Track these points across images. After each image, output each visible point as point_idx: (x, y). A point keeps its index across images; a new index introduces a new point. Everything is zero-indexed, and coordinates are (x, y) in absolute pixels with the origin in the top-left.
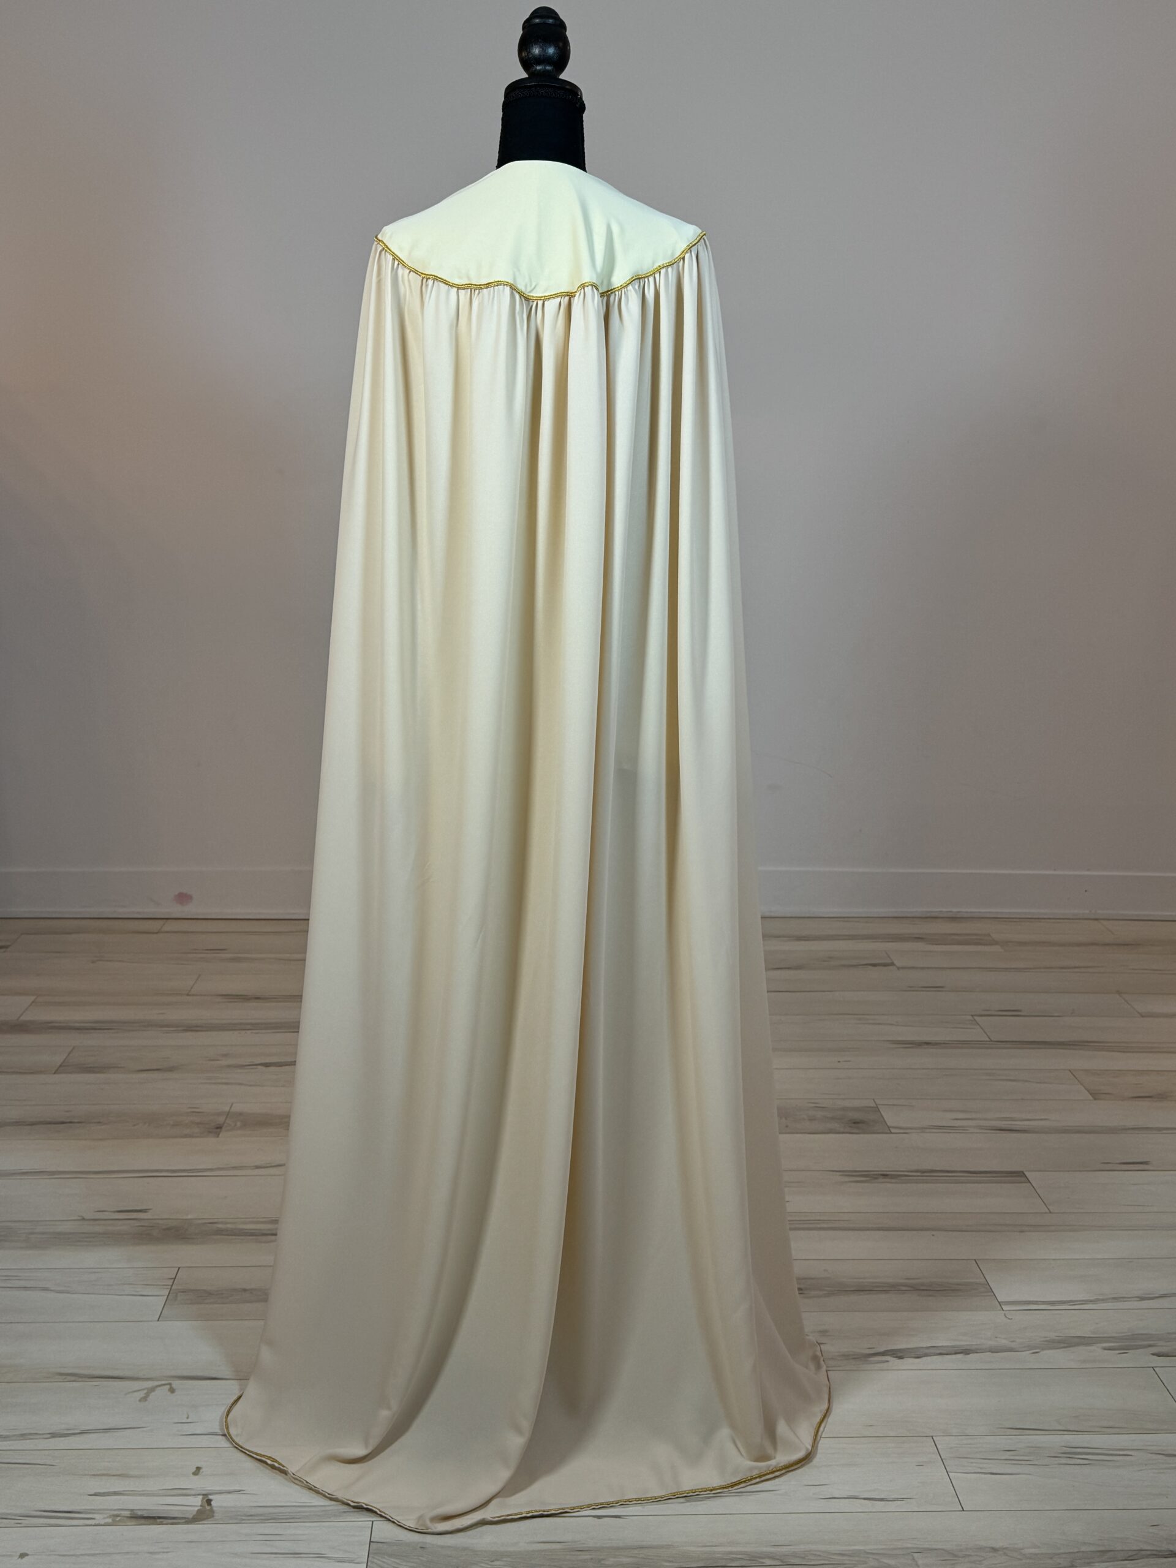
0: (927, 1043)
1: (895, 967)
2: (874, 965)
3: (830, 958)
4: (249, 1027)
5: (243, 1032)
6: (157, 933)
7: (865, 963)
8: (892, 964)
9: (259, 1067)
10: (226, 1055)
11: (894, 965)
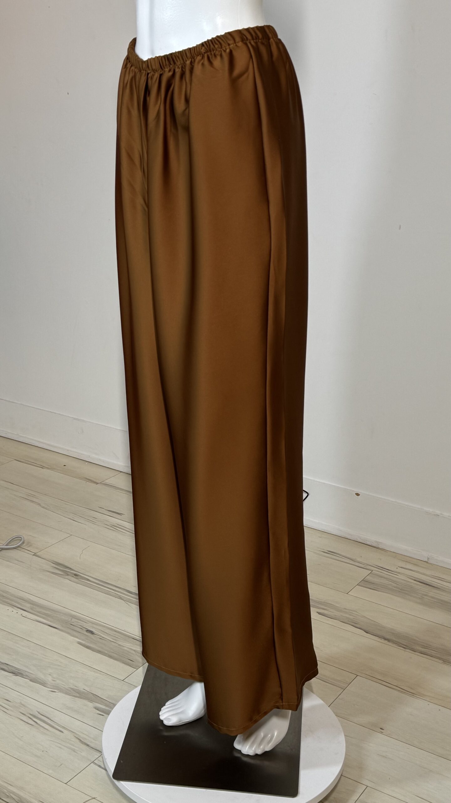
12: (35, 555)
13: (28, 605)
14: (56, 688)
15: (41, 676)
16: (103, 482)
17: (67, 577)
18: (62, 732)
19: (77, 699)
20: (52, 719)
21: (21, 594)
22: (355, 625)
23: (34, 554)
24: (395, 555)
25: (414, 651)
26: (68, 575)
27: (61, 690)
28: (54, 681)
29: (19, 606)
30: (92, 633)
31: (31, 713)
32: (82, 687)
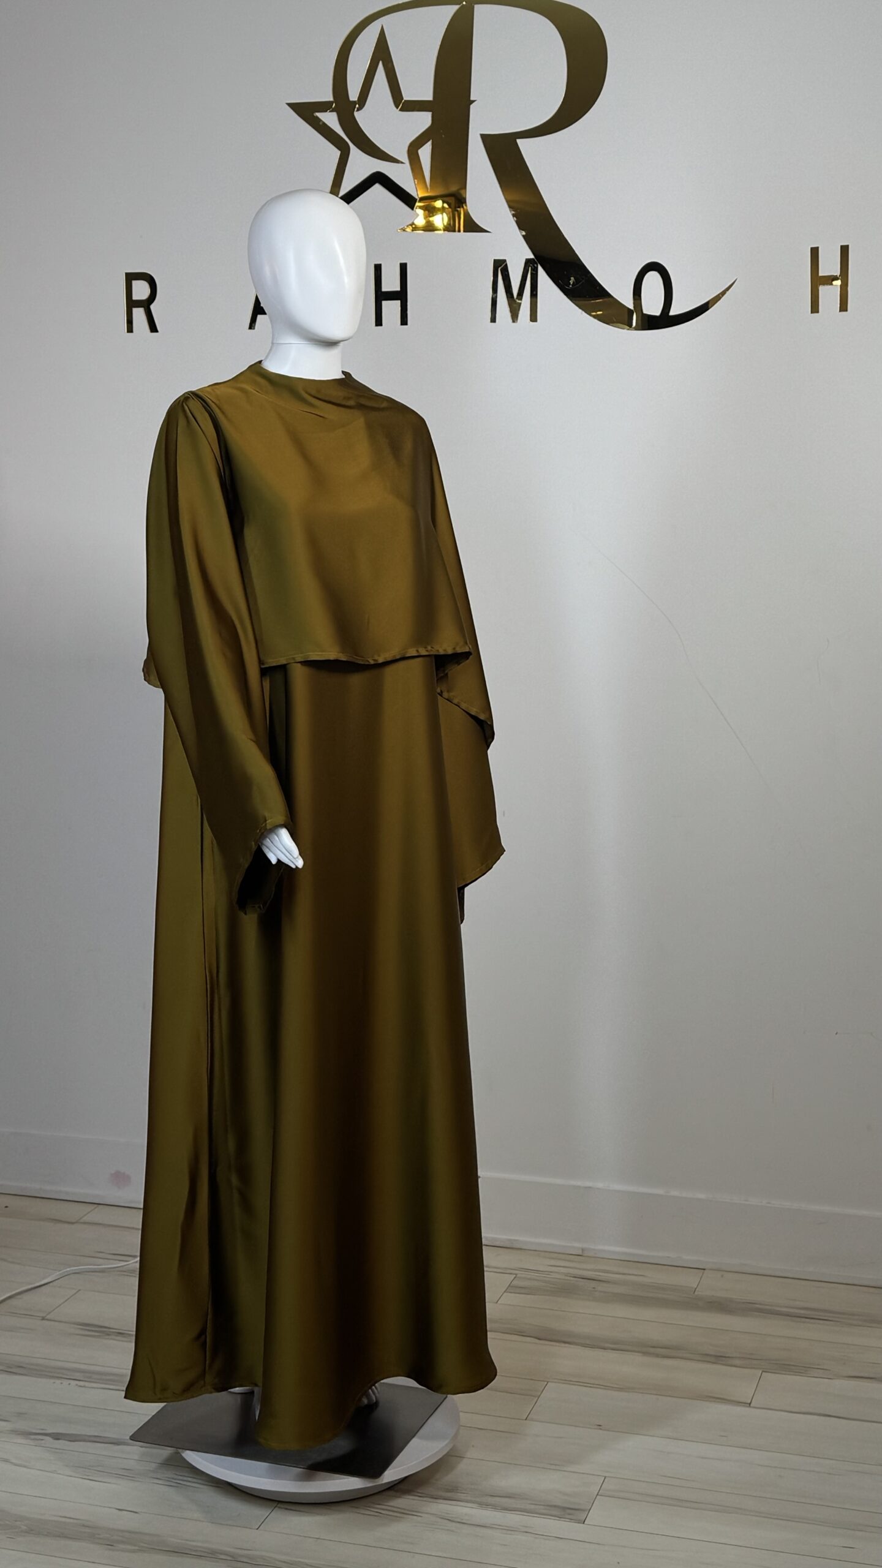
4: (78, 1375)
5: (66, 1382)
6: (73, 1223)
9: (47, 1438)
10: (20, 1415)
12: (43, 1319)
13: (78, 1374)
16: (82, 1221)
17: (110, 1337)
21: (59, 1364)
22: (521, 1333)
23: (41, 1318)
24: (537, 1252)
25: (604, 1348)
26: (108, 1335)
29: (68, 1377)
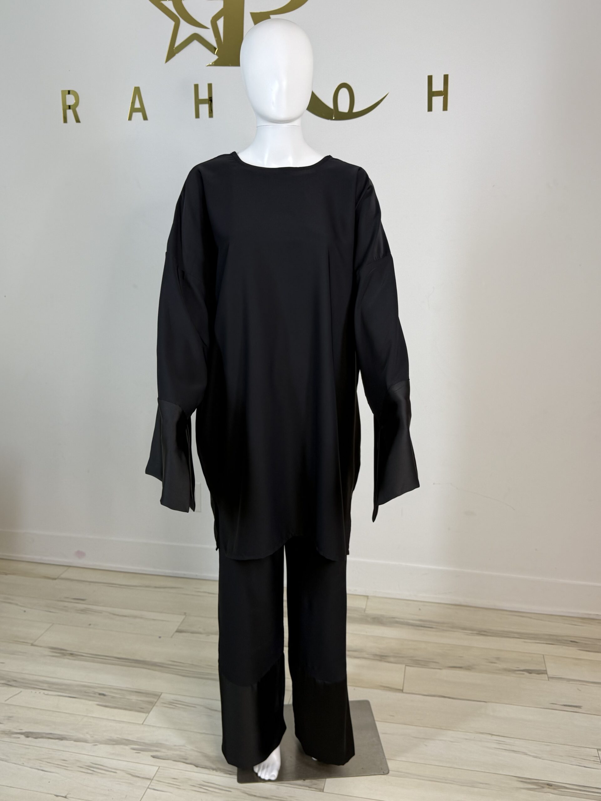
0: (549, 785)
1: (546, 675)
2: (530, 672)
3: (498, 659)
5: (38, 691)
6: (55, 579)
7: (522, 668)
8: (544, 672)
10: (10, 718)
11: (547, 673)
12: (32, 645)
13: (45, 685)
14: (96, 742)
15: (81, 736)
16: (60, 578)
17: (66, 657)
18: (116, 772)
19: (116, 746)
20: (104, 765)
23: (30, 644)
26: (64, 655)
27: (101, 743)
28: (93, 737)
29: (39, 687)
30: (104, 695)
31: (87, 765)
32: (115, 736)
